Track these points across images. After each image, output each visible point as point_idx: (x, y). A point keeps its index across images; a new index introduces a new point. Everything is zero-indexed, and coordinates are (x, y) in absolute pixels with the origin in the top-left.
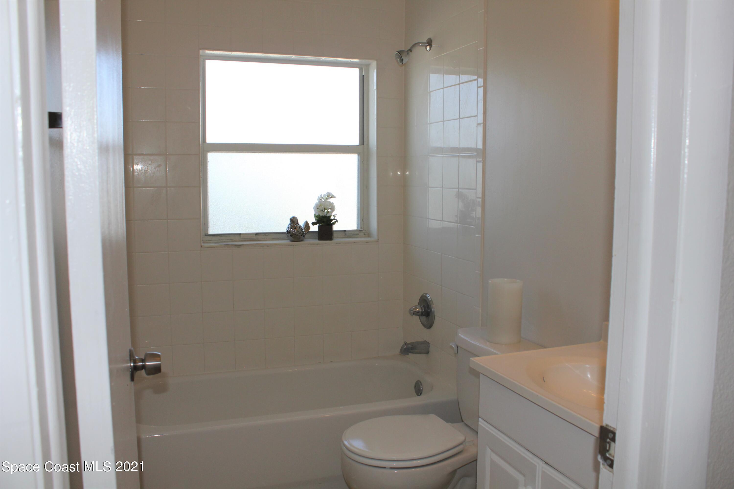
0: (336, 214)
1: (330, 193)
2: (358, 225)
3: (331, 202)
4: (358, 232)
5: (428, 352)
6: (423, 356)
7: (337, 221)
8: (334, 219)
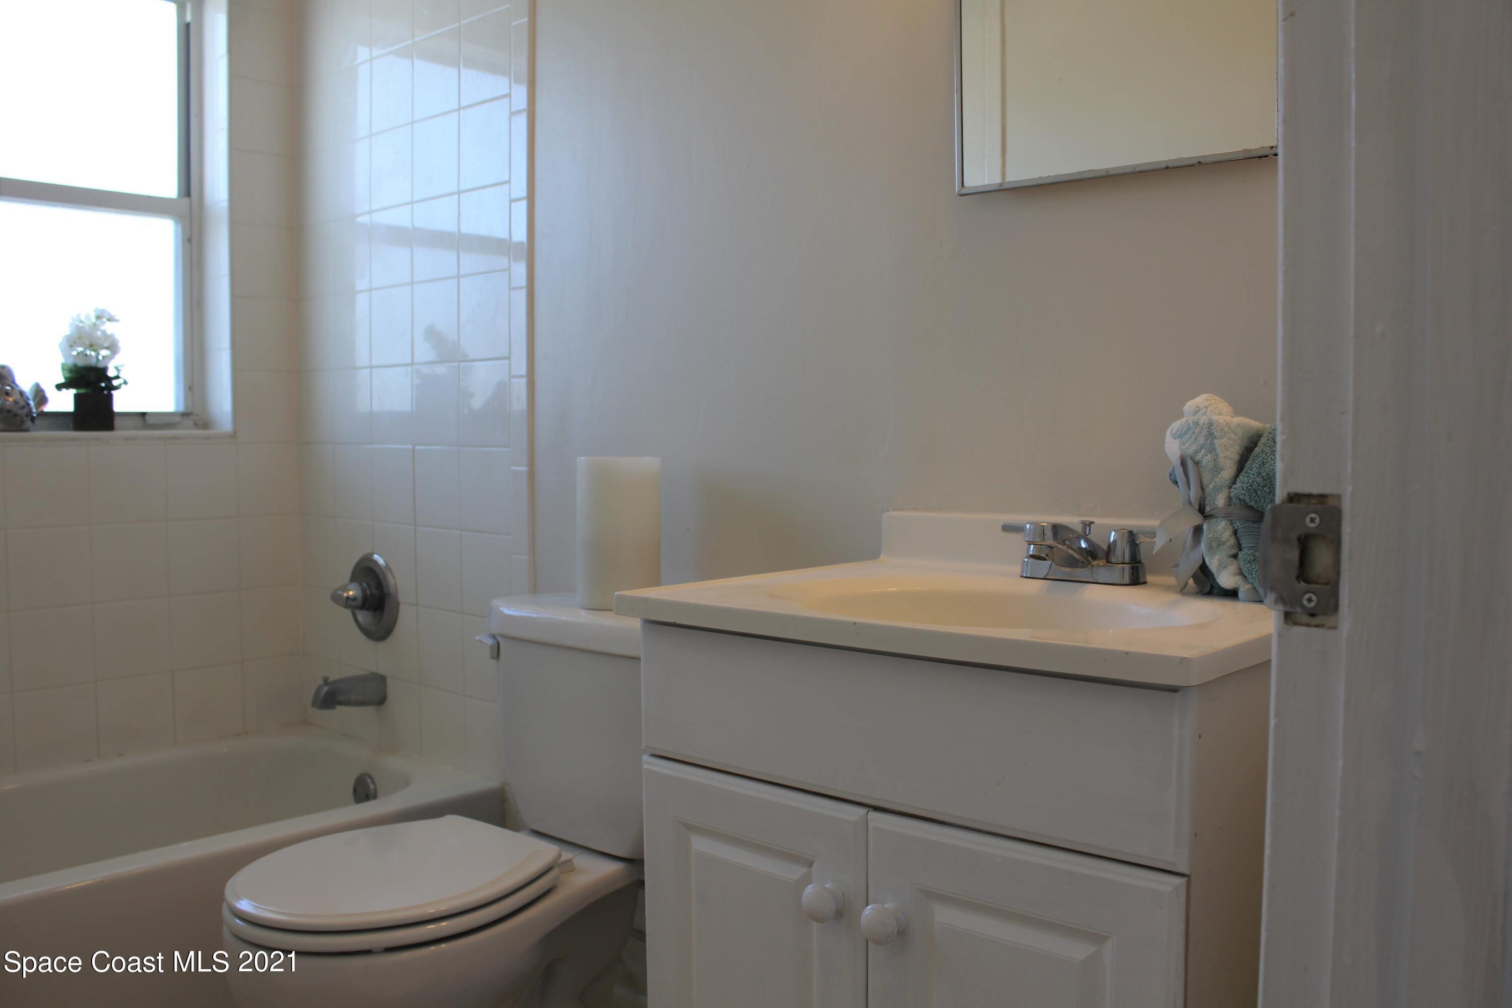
0: (122, 364)
1: (105, 310)
2: (177, 399)
3: (109, 332)
4: (178, 419)
5: (381, 701)
6: (369, 710)
7: (125, 383)
8: (117, 377)
